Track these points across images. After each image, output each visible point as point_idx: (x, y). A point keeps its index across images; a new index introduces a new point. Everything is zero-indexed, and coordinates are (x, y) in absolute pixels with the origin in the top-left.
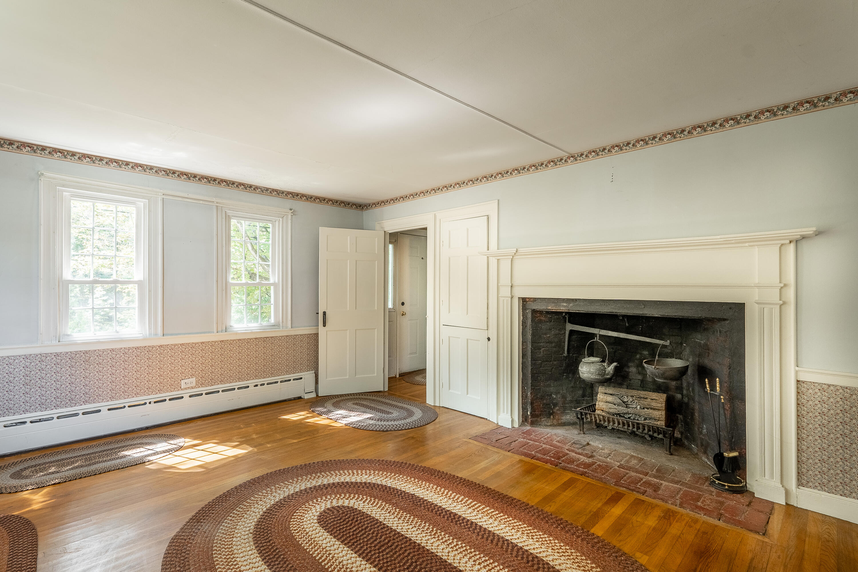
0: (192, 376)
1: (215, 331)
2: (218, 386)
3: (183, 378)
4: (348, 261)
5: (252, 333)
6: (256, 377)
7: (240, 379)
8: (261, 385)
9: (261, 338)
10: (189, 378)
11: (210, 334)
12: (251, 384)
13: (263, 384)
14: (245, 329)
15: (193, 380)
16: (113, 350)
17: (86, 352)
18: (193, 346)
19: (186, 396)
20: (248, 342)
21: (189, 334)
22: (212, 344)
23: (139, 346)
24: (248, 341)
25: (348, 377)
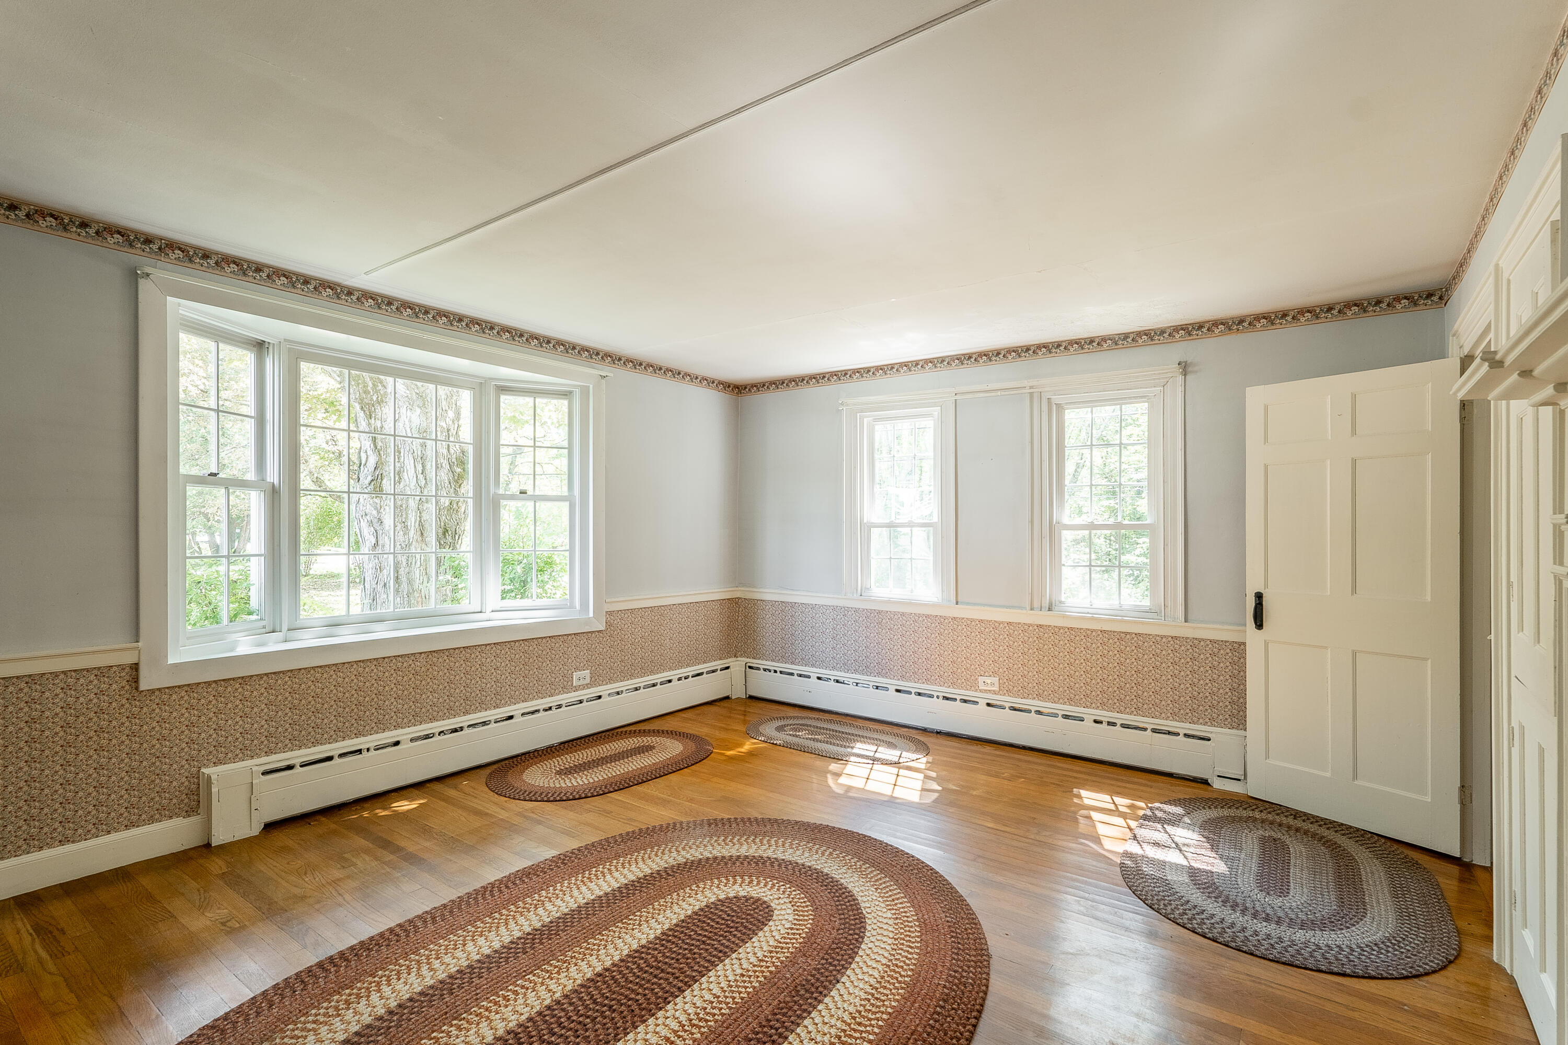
0: (995, 673)
1: (1028, 608)
2: (1034, 701)
3: (982, 673)
4: (1328, 462)
5: (1093, 619)
6: (1103, 706)
7: (1070, 701)
8: (1109, 723)
9: (1114, 632)
10: (990, 676)
11: (1020, 611)
12: (1087, 716)
13: (1114, 724)
14: (1086, 610)
15: (995, 680)
16: (903, 614)
17: (879, 612)
18: (996, 625)
19: (982, 703)
20: (1087, 636)
21: (990, 606)
22: (1025, 627)
23: (929, 613)
24: (1088, 634)
25: (1328, 775)
